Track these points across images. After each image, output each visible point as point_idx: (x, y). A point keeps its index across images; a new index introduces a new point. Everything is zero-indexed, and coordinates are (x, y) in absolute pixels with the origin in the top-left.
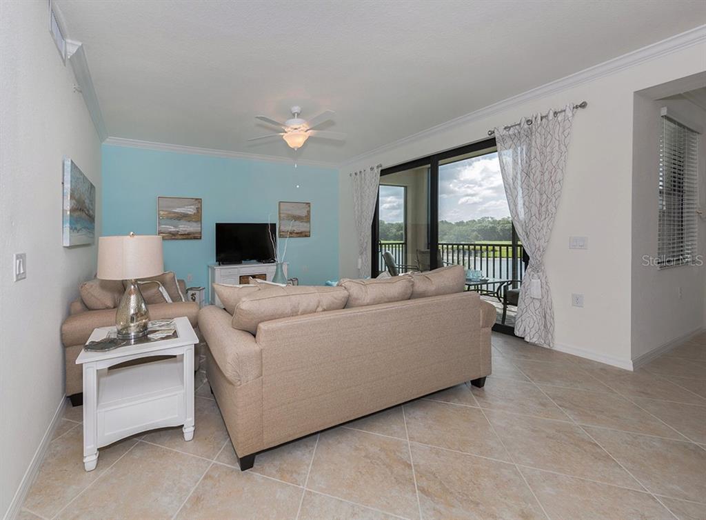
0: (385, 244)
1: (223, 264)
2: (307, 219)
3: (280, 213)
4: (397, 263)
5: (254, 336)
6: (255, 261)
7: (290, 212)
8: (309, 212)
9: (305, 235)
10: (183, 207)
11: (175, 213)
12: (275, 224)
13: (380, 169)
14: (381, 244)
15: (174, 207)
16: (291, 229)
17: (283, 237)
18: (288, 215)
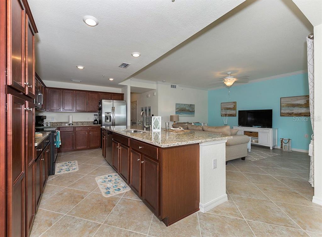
1: (241, 126)
15: (226, 106)
16: (290, 112)
17: (283, 116)
18: (288, 104)
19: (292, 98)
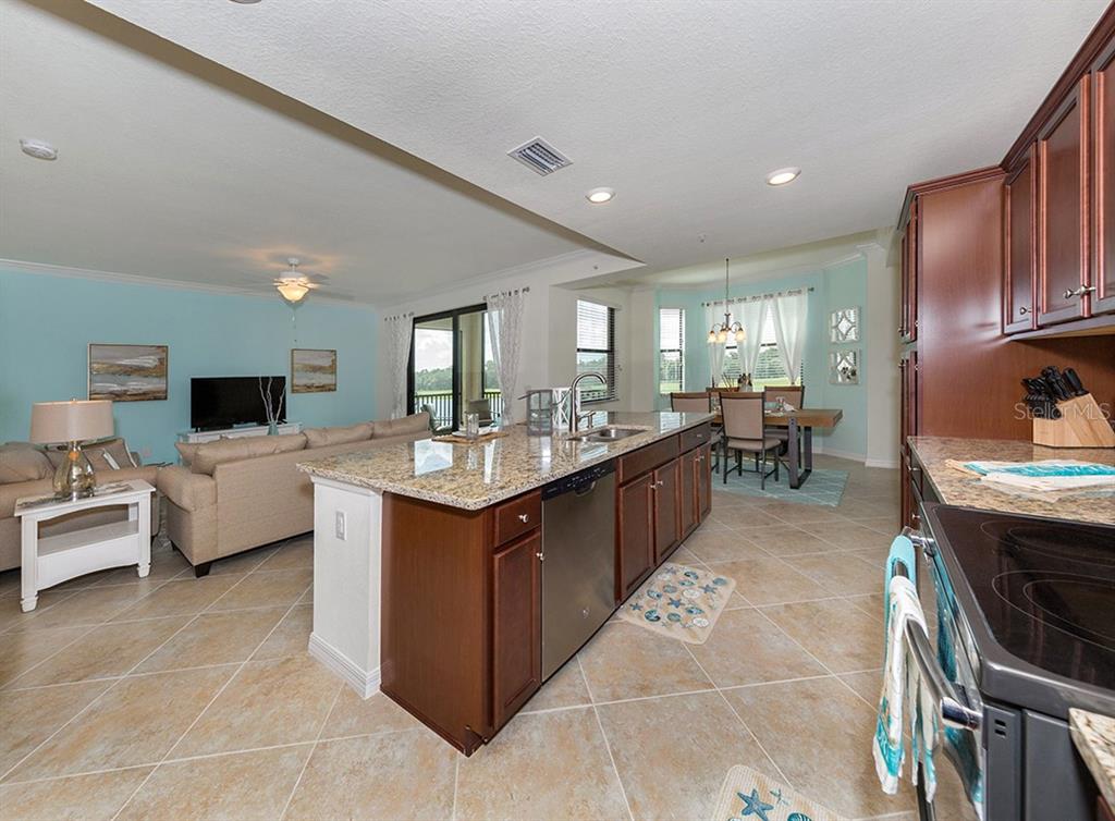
0: (423, 396)
1: (202, 430)
2: (332, 369)
3: (292, 364)
4: (438, 415)
5: (211, 476)
6: (255, 424)
7: (307, 362)
8: (334, 361)
9: (330, 388)
10: (136, 357)
11: (120, 365)
12: (284, 378)
13: (412, 317)
14: (418, 397)
15: (117, 358)
16: (309, 382)
17: (297, 391)
18: (305, 366)
19: (313, 353)
